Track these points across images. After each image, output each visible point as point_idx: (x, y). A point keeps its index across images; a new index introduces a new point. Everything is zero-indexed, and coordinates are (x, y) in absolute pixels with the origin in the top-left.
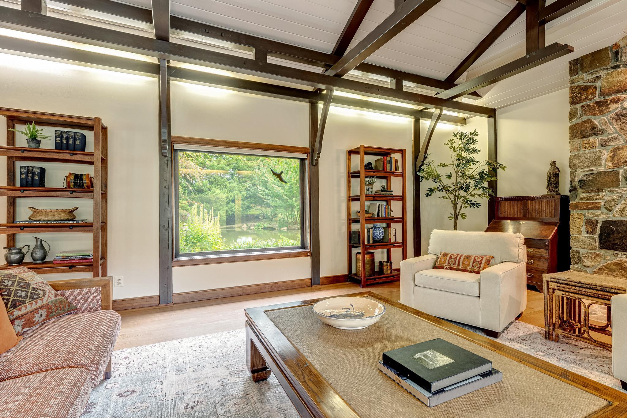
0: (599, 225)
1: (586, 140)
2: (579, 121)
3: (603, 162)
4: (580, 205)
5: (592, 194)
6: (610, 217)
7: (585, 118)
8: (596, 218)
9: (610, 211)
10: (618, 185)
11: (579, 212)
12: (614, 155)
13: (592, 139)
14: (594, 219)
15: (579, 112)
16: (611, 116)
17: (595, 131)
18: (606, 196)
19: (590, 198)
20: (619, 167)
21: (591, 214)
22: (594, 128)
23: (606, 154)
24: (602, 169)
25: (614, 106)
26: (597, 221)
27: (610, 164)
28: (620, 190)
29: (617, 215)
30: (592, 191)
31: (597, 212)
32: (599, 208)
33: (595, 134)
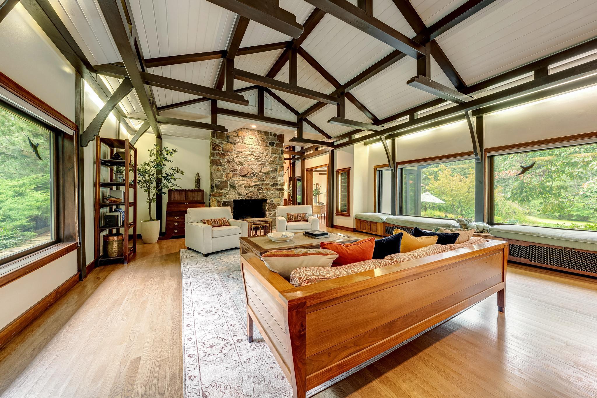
0: (222, 203)
1: (218, 167)
2: (215, 158)
3: (223, 177)
4: (215, 195)
5: (219, 190)
6: (225, 199)
7: (217, 158)
8: (221, 200)
9: (225, 197)
10: (227, 187)
11: (215, 197)
12: (227, 176)
13: (220, 167)
14: (220, 200)
15: (215, 155)
16: (226, 160)
17: (221, 165)
18: (224, 191)
19: (219, 192)
20: (228, 180)
21: (219, 198)
22: (220, 163)
23: (224, 175)
24: (223, 180)
25: (227, 157)
26: (221, 201)
27: (225, 179)
28: (228, 189)
29: (227, 198)
30: (220, 189)
31: (222, 197)
32: (222, 196)
33: (221, 166)
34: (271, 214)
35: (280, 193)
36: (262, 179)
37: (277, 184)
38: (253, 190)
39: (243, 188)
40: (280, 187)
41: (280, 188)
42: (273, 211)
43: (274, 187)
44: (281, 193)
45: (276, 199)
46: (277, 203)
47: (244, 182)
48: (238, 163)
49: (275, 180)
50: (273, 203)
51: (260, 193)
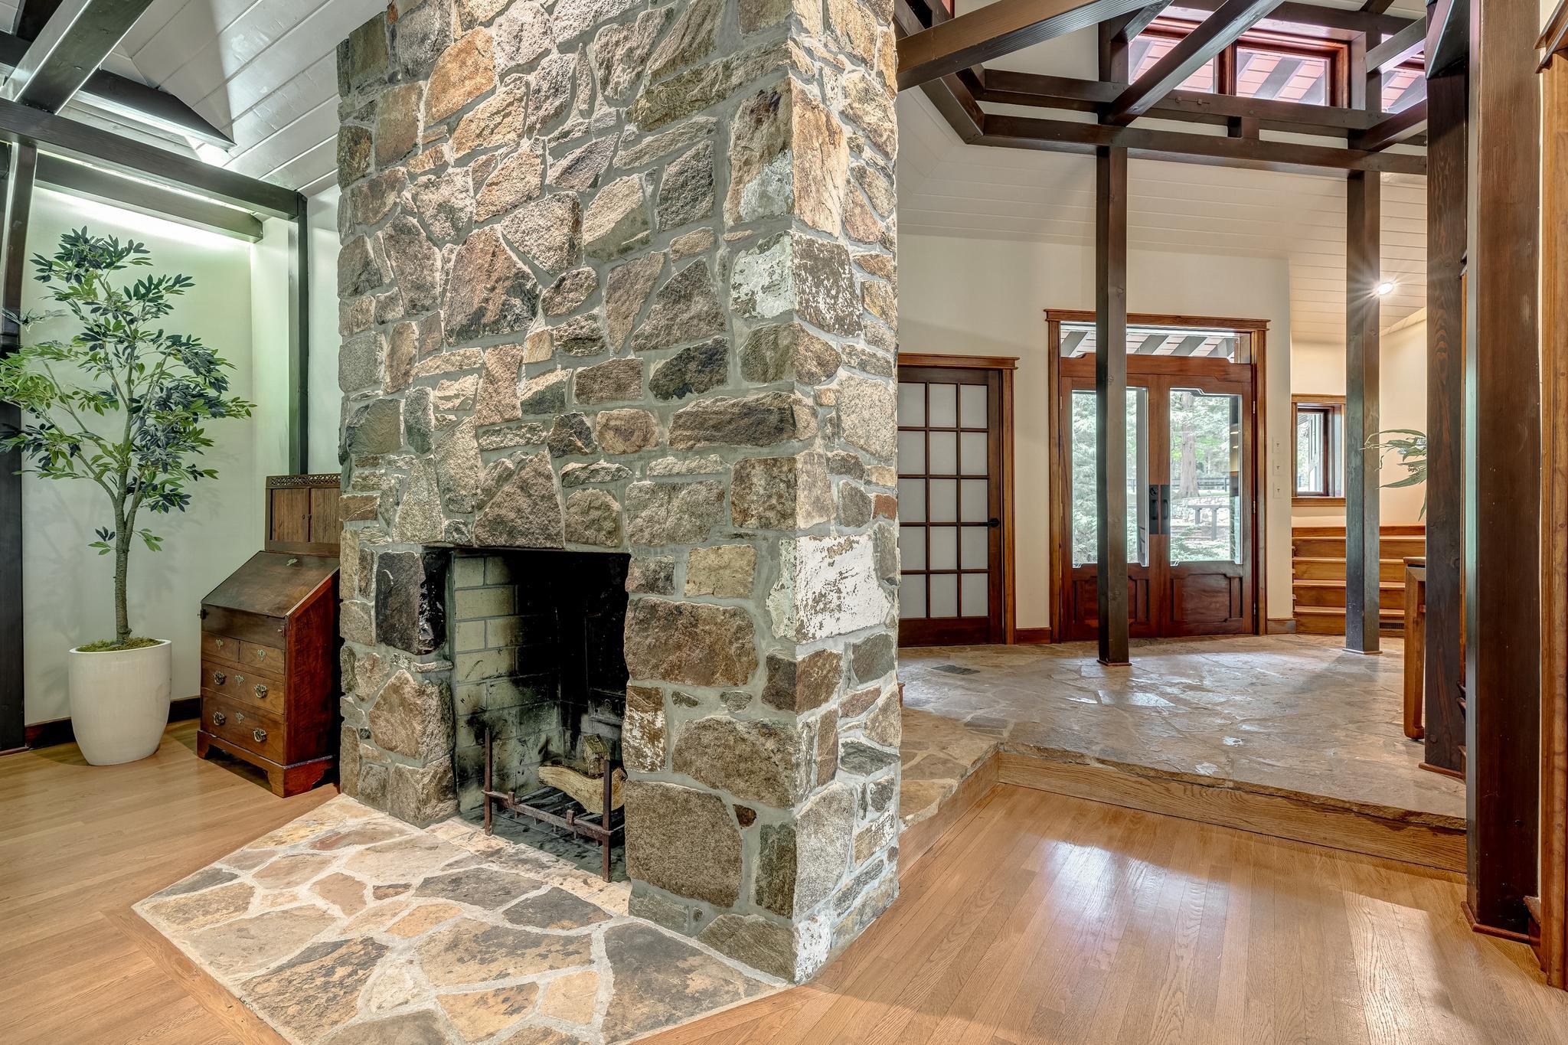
0: (374, 571)
1: (358, 301)
3: (379, 371)
4: (351, 506)
5: (366, 473)
6: (387, 542)
9: (389, 524)
10: (396, 448)
11: (351, 527)
12: (392, 353)
14: (369, 548)
17: (369, 277)
18: (383, 480)
20: (400, 388)
21: (365, 534)
24: (379, 394)
25: (391, 199)
26: (373, 555)
27: (388, 378)
28: (401, 459)
29: (396, 536)
30: (367, 461)
31: (375, 528)
32: (374, 514)
33: (370, 284)
34: (654, 736)
35: (742, 478)
36: (582, 325)
37: (713, 359)
38: (519, 454)
39: (466, 442)
40: (755, 393)
41: (748, 411)
42: (679, 699)
43: (691, 404)
44: (759, 479)
45: (705, 556)
46: (729, 604)
47: (469, 384)
48: (440, 227)
49: (699, 305)
50: (675, 600)
51: (569, 481)
